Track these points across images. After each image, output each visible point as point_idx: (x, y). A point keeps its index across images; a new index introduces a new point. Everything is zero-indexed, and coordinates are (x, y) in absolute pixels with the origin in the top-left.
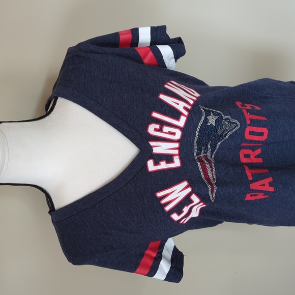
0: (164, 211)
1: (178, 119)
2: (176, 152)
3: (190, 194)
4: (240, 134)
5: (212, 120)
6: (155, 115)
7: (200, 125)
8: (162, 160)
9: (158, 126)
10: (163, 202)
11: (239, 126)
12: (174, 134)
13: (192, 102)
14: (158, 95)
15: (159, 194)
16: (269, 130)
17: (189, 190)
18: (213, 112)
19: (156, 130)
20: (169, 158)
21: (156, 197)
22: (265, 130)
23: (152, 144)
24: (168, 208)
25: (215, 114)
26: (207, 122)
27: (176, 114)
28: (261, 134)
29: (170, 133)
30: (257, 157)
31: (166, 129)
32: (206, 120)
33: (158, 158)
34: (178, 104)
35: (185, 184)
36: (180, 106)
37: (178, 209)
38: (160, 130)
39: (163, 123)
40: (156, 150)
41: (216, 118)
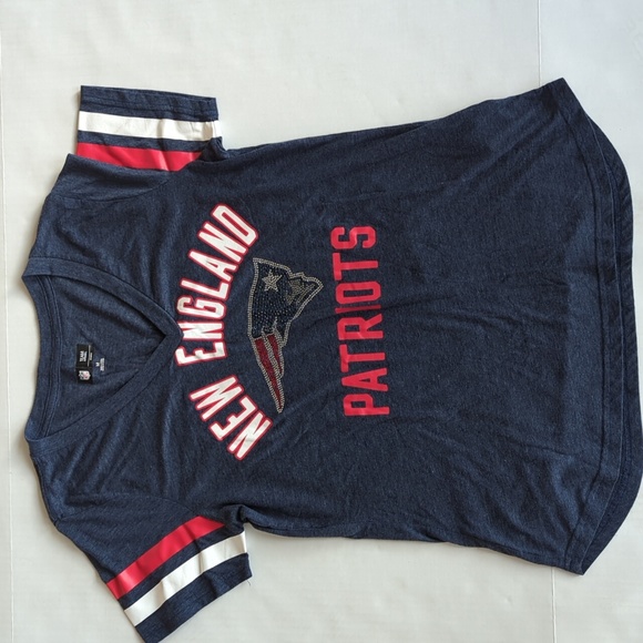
0: (201, 419)
1: (217, 287)
2: (219, 336)
3: (240, 397)
4: (326, 298)
5: (271, 282)
6: (186, 284)
7: (252, 292)
8: (197, 348)
9: (188, 300)
10: (200, 406)
11: (321, 286)
12: (213, 310)
13: (238, 259)
14: (188, 252)
15: (194, 396)
16: (381, 284)
17: (238, 390)
18: (273, 270)
19: (186, 305)
20: (208, 346)
21: (189, 399)
22: (374, 286)
23: (182, 325)
24: (206, 416)
25: (276, 272)
26: (263, 287)
27: (214, 282)
28: (370, 292)
29: (207, 308)
30: (375, 328)
31: (200, 303)
32: (261, 284)
33: (192, 346)
34: (216, 266)
35: (232, 380)
36: (219, 269)
37: (221, 418)
38: (192, 305)
39: (195, 295)
40: (187, 335)
41: (277, 278)
